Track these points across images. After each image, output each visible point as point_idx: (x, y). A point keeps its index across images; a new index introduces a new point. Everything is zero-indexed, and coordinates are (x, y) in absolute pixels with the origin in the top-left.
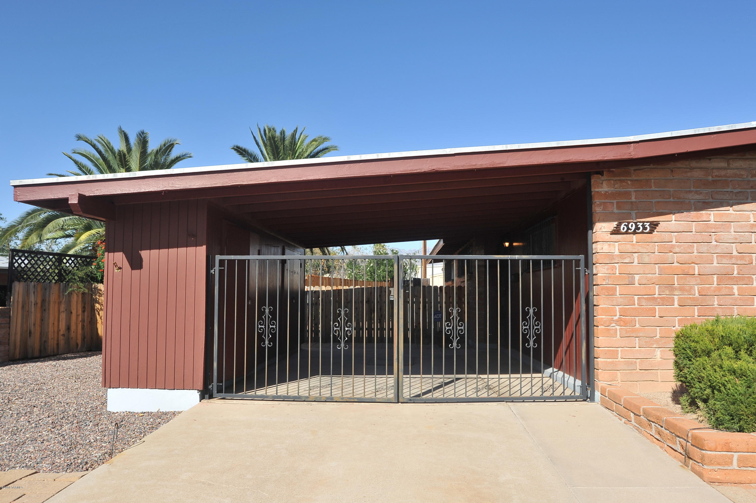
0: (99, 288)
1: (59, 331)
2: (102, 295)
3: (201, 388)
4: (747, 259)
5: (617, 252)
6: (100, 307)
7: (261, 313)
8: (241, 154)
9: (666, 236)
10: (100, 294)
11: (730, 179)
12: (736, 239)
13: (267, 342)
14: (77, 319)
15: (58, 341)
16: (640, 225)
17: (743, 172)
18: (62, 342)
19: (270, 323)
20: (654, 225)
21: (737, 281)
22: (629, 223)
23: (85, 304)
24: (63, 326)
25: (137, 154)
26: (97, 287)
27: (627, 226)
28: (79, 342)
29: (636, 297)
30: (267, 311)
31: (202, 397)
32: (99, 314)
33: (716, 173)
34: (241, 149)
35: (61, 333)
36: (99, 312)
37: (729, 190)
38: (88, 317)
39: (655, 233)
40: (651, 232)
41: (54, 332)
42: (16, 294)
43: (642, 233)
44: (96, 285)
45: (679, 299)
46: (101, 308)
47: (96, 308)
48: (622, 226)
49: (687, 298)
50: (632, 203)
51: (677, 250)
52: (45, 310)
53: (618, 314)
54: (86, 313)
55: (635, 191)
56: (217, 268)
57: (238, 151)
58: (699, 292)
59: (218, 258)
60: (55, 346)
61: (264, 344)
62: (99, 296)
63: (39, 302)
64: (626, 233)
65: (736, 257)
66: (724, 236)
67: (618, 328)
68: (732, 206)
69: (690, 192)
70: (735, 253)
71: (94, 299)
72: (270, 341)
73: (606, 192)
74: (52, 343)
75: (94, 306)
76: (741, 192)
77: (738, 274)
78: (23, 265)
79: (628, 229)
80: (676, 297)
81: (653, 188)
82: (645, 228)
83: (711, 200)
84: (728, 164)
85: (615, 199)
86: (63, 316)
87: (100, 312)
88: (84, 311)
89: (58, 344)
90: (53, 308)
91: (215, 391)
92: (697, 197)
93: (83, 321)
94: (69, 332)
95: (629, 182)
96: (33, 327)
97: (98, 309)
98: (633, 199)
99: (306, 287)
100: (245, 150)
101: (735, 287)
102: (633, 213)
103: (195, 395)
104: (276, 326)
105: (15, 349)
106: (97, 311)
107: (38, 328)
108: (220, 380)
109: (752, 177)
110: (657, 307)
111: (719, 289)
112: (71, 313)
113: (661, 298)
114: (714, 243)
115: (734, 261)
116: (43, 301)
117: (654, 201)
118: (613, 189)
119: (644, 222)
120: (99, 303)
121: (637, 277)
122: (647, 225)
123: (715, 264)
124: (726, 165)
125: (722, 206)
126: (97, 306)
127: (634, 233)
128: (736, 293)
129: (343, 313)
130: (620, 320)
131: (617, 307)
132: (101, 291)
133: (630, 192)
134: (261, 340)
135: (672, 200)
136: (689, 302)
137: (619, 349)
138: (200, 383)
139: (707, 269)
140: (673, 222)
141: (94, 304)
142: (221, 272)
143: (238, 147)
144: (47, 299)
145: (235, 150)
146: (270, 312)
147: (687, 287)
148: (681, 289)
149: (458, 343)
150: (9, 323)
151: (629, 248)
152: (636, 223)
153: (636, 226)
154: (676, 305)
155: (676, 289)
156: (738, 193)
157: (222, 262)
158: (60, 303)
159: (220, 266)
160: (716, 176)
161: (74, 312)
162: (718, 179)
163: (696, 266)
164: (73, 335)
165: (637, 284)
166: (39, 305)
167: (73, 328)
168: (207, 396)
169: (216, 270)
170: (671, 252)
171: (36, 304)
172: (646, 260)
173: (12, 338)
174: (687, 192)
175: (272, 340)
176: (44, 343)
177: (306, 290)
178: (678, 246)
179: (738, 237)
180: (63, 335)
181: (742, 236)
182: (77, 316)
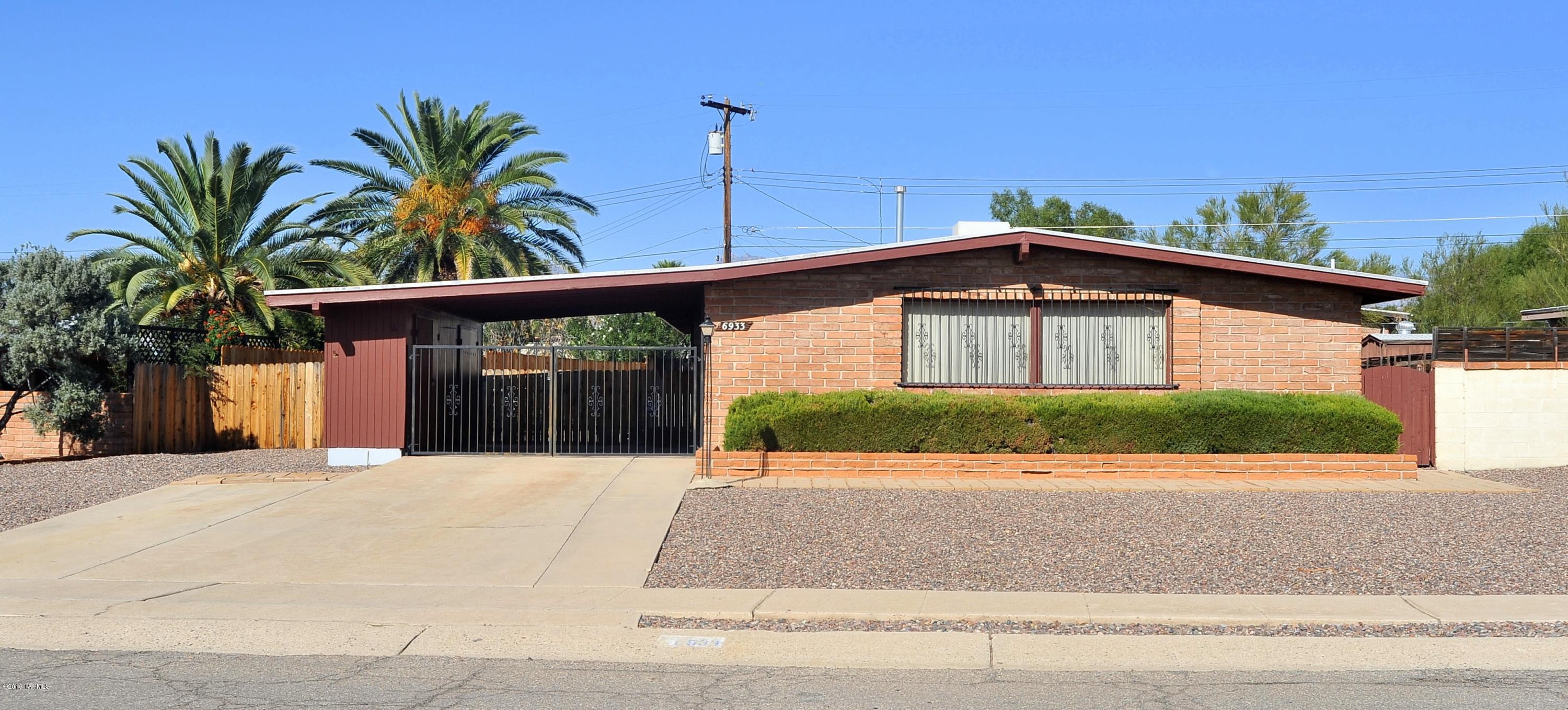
0: (215, 371)
1: (175, 424)
2: (219, 380)
3: (403, 447)
4: (820, 351)
5: (720, 345)
6: (216, 396)
7: (449, 390)
8: (370, 143)
9: (758, 333)
10: (217, 378)
11: (810, 289)
12: (812, 335)
13: (453, 412)
14: (192, 410)
15: (174, 436)
16: (737, 325)
17: (819, 284)
18: (178, 438)
19: (456, 397)
20: (748, 325)
21: (811, 367)
22: (729, 323)
23: (199, 392)
24: (178, 419)
25: (231, 172)
26: (213, 370)
27: (728, 325)
28: (194, 440)
29: (734, 379)
30: (453, 388)
31: (403, 455)
32: (215, 405)
33: (799, 284)
34: (370, 134)
35: (177, 427)
36: (215, 402)
37: (809, 297)
38: (202, 409)
39: (750, 330)
40: (746, 329)
41: (170, 425)
42: (138, 377)
43: (739, 330)
44: (211, 367)
45: (766, 381)
46: (218, 398)
47: (211, 396)
48: (724, 325)
49: (773, 380)
50: (733, 307)
51: (766, 343)
52: (162, 398)
53: (719, 392)
54: (200, 403)
55: (736, 298)
56: (414, 355)
57: (365, 139)
58: (782, 375)
59: (415, 347)
60: (172, 443)
61: (451, 413)
62: (215, 382)
63: (157, 388)
64: (727, 330)
65: (811, 349)
66: (803, 332)
67: (719, 402)
68: (809, 310)
69: (778, 299)
70: (811, 346)
71: (208, 386)
72: (456, 411)
73: (713, 298)
74: (169, 439)
75: (209, 394)
76: (817, 299)
77: (813, 362)
78: (145, 344)
79: (728, 327)
80: (764, 379)
81: (750, 296)
82: (741, 327)
83: (794, 305)
84: (809, 278)
85: (720, 304)
86: (179, 405)
87: (217, 402)
88: (198, 401)
89: (174, 440)
90: (170, 395)
91: (413, 450)
92: (783, 303)
93: (197, 413)
94: (184, 426)
95: (731, 291)
96: (152, 418)
97: (214, 398)
98: (734, 304)
99: (484, 371)
100: (377, 137)
101: (810, 372)
102: (734, 315)
103: (398, 452)
104: (460, 400)
105: (137, 442)
106: (213, 401)
107: (156, 419)
108: (416, 441)
109: (827, 287)
110: (749, 387)
111: (797, 374)
112: (186, 402)
113: (752, 380)
114: (795, 338)
115: (809, 352)
116: (161, 386)
117: (750, 305)
118: (718, 296)
119: (740, 322)
120: (215, 391)
121: (735, 364)
122: (743, 324)
123: (795, 354)
124: (807, 278)
125: (803, 310)
126: (213, 394)
127: (733, 330)
128: (811, 376)
129: (511, 389)
130: (720, 396)
131: (719, 387)
132: (218, 375)
133: (732, 298)
134: (449, 410)
135: (764, 305)
136: (774, 383)
137: (720, 418)
138: (402, 444)
139: (789, 357)
140: (764, 322)
141: (208, 392)
142: (418, 358)
143: (364, 132)
144: (164, 386)
145: (360, 137)
146: (456, 389)
147: (772, 371)
148: (768, 373)
149: (598, 412)
150: (132, 412)
151: (729, 342)
152: (734, 323)
153: (735, 325)
154: (764, 385)
155: (764, 373)
156: (815, 300)
157: (418, 350)
158: (175, 390)
159: (416, 354)
160: (799, 287)
161: (189, 401)
162: (801, 289)
163: (781, 356)
164: (188, 430)
165: (735, 370)
166: (157, 392)
167: (188, 421)
168: (406, 454)
169: (413, 357)
170: (761, 345)
171: (154, 390)
172: (742, 351)
173: (135, 429)
174: (776, 299)
175: (457, 410)
176: (162, 438)
177: (483, 375)
178: (767, 340)
179: (813, 334)
180: (179, 430)
181: (816, 333)
182: (192, 406)
